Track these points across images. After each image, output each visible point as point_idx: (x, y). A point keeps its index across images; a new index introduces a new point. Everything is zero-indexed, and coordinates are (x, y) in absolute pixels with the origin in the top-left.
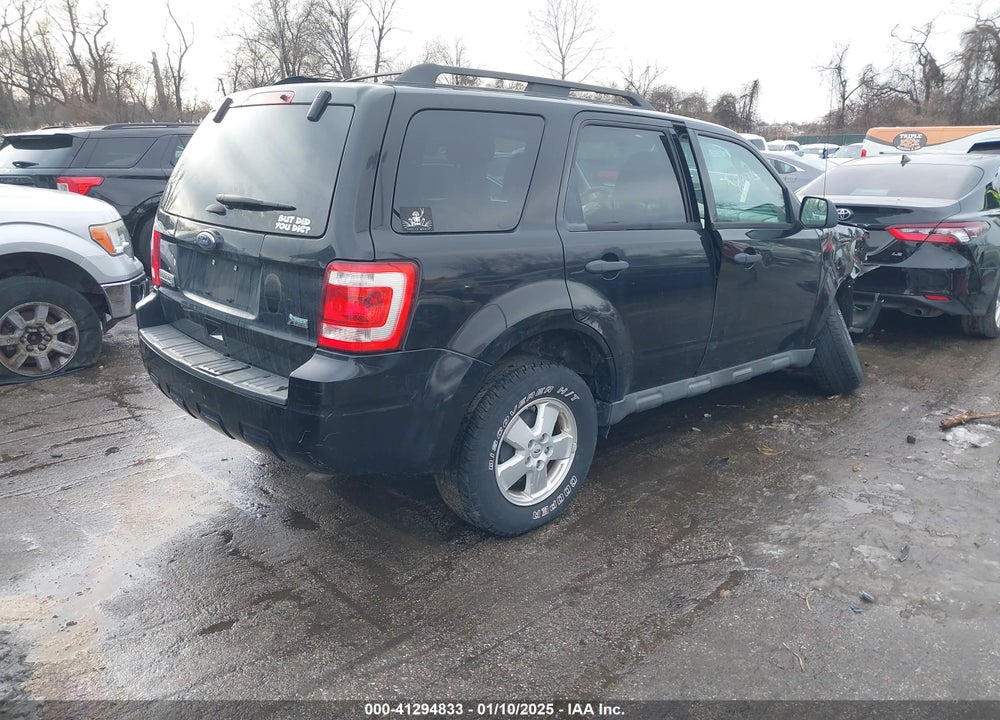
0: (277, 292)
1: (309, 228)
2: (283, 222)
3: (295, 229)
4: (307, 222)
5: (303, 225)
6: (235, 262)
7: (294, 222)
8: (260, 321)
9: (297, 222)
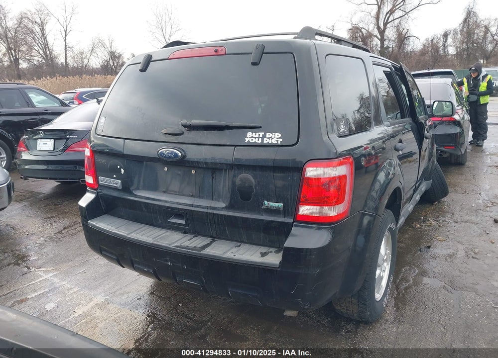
0: (251, 187)
1: (281, 140)
2: (252, 137)
3: (266, 141)
4: (278, 135)
5: (275, 138)
6: (194, 167)
7: (264, 136)
8: (230, 207)
9: (267, 136)
